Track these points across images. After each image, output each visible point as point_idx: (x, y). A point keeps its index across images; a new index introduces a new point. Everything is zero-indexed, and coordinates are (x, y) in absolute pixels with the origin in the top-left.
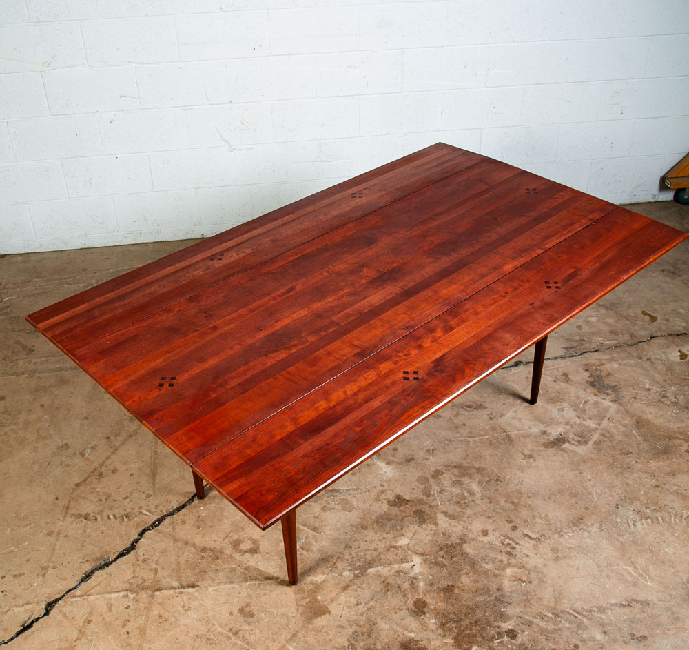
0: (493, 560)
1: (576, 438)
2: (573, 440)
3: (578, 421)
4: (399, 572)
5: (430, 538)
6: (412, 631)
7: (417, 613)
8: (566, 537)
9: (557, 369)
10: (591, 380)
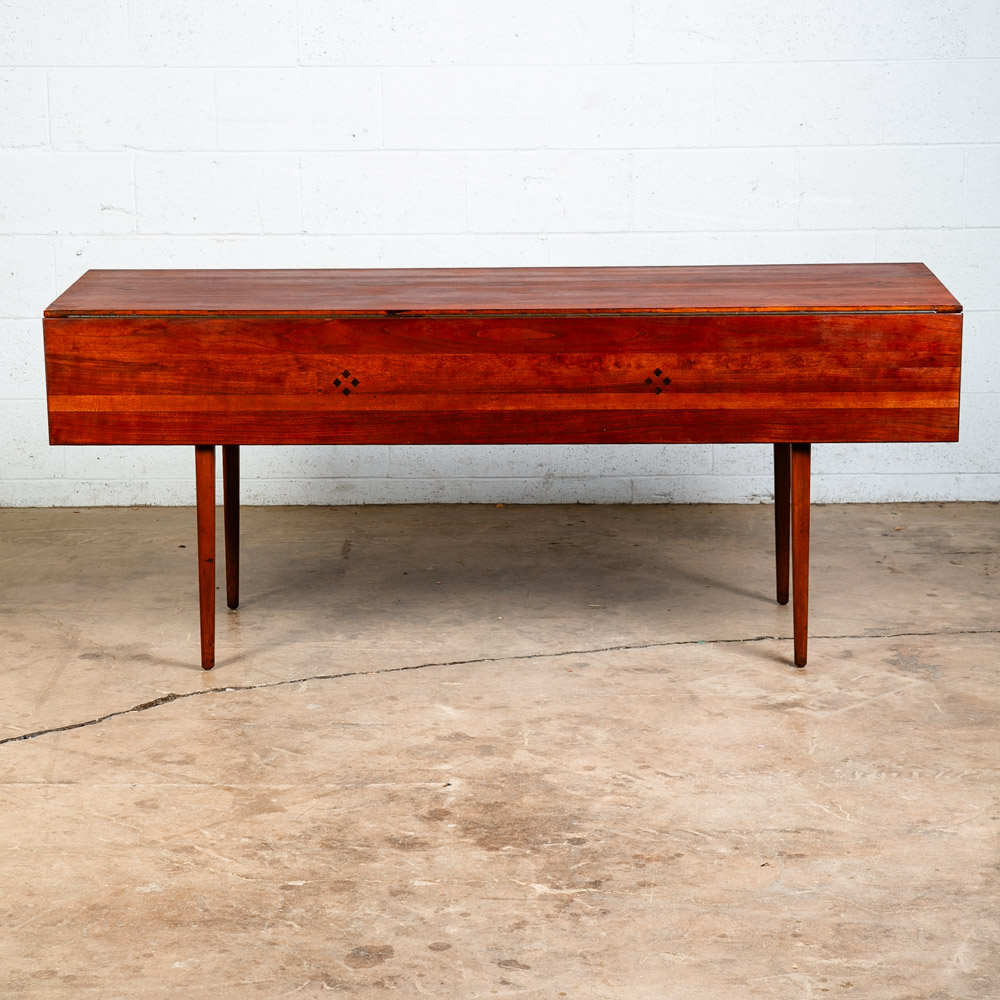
0: (587, 789)
1: (820, 705)
2: (813, 705)
3: (836, 691)
4: (419, 789)
5: (491, 767)
6: (412, 831)
7: (429, 819)
8: (731, 778)
9: (837, 647)
10: (895, 658)
